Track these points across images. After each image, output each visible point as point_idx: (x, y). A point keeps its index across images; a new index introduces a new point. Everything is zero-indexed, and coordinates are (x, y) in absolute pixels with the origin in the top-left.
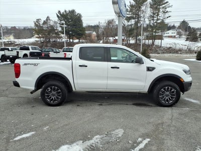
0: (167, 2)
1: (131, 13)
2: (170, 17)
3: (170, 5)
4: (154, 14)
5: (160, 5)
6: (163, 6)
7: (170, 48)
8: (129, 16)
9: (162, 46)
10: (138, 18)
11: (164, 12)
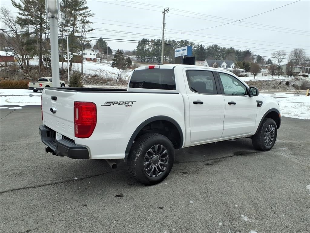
0: (86, 8)
1: (26, 13)
2: (92, 30)
3: (91, 13)
4: (68, 22)
5: (76, 10)
6: (81, 12)
7: (96, 76)
8: (23, 17)
9: (84, 72)
10: (41, 25)
11: (83, 22)
